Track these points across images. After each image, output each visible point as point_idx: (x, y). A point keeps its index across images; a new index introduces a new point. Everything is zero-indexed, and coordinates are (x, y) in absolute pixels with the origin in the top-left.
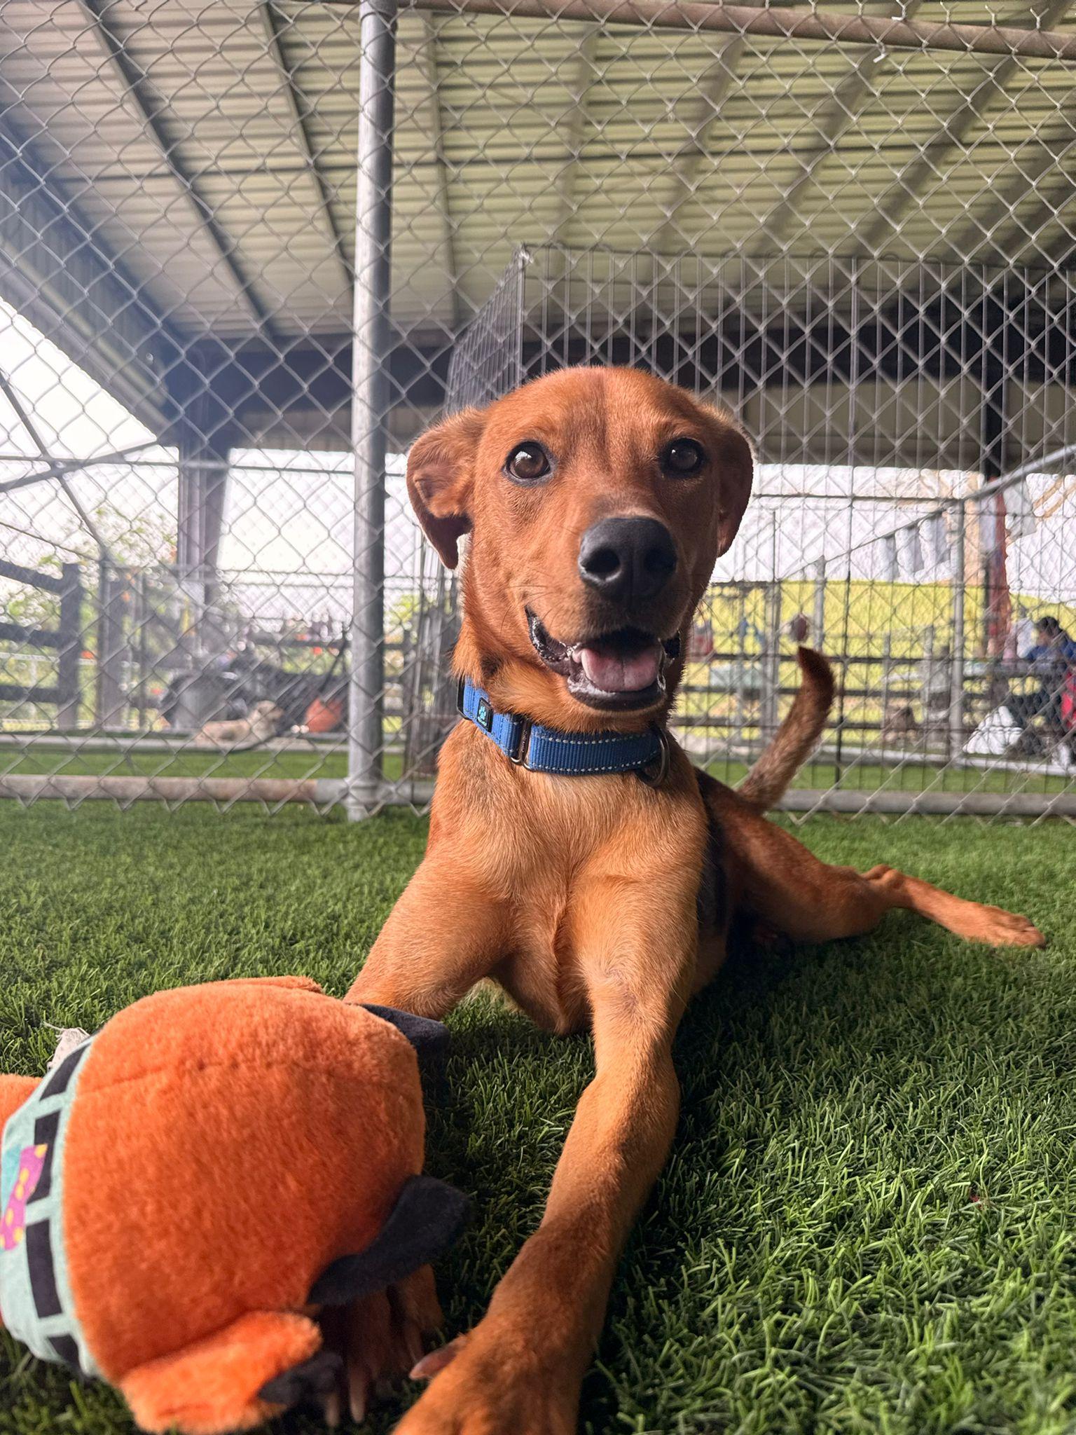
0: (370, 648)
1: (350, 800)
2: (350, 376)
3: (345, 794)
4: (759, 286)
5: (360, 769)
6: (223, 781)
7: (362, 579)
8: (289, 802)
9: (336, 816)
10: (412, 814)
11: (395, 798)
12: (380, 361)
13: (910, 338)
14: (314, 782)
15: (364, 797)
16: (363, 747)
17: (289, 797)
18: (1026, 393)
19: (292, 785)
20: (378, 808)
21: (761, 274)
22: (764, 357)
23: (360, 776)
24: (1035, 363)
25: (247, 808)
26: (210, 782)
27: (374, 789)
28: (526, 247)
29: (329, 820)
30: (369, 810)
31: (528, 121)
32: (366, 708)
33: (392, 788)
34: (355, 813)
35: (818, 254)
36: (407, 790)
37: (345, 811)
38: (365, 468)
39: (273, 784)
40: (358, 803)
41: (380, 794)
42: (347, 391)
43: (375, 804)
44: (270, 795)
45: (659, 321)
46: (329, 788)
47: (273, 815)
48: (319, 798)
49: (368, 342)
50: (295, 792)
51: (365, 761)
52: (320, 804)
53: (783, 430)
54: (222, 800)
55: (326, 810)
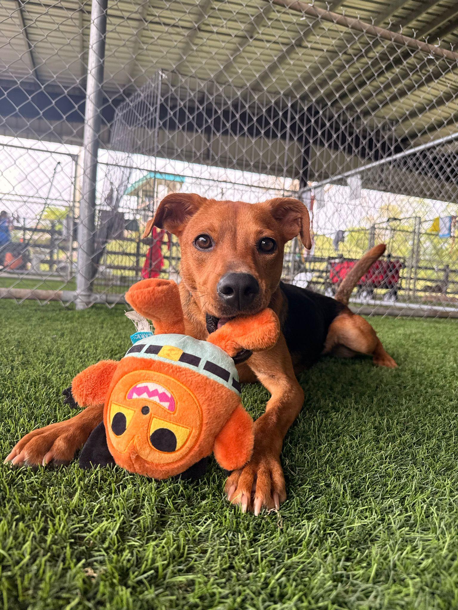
0: (89, 235)
1: (78, 300)
2: (84, 114)
3: (76, 297)
4: (254, 103)
5: (83, 287)
6: (19, 290)
7: (87, 204)
8: (51, 300)
9: (72, 308)
10: (107, 307)
11: (99, 300)
12: (99, 110)
13: (308, 131)
14: (62, 292)
15: (85, 299)
16: (85, 278)
17: (50, 298)
18: (346, 157)
19: (51, 293)
20: (91, 305)
21: (256, 97)
22: (255, 131)
23: (84, 290)
24: (350, 147)
25: (32, 302)
26: (12, 290)
27: (89, 296)
28: (163, 70)
29: (68, 309)
30: (87, 305)
31: (167, 16)
32: (87, 261)
33: (98, 296)
34: (80, 306)
35: (277, 93)
36: (104, 297)
37: (76, 305)
38: (90, 155)
39: (42, 292)
40: (82, 302)
41: (92, 298)
42: (82, 120)
43: (90, 303)
44: (41, 297)
45: (216, 110)
46: (69, 295)
47: (43, 306)
48: (63, 299)
49: (93, 101)
50: (53, 296)
51: (86, 284)
52: (65, 302)
53: (261, 161)
54: (19, 298)
55: (67, 304)
